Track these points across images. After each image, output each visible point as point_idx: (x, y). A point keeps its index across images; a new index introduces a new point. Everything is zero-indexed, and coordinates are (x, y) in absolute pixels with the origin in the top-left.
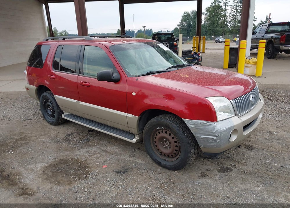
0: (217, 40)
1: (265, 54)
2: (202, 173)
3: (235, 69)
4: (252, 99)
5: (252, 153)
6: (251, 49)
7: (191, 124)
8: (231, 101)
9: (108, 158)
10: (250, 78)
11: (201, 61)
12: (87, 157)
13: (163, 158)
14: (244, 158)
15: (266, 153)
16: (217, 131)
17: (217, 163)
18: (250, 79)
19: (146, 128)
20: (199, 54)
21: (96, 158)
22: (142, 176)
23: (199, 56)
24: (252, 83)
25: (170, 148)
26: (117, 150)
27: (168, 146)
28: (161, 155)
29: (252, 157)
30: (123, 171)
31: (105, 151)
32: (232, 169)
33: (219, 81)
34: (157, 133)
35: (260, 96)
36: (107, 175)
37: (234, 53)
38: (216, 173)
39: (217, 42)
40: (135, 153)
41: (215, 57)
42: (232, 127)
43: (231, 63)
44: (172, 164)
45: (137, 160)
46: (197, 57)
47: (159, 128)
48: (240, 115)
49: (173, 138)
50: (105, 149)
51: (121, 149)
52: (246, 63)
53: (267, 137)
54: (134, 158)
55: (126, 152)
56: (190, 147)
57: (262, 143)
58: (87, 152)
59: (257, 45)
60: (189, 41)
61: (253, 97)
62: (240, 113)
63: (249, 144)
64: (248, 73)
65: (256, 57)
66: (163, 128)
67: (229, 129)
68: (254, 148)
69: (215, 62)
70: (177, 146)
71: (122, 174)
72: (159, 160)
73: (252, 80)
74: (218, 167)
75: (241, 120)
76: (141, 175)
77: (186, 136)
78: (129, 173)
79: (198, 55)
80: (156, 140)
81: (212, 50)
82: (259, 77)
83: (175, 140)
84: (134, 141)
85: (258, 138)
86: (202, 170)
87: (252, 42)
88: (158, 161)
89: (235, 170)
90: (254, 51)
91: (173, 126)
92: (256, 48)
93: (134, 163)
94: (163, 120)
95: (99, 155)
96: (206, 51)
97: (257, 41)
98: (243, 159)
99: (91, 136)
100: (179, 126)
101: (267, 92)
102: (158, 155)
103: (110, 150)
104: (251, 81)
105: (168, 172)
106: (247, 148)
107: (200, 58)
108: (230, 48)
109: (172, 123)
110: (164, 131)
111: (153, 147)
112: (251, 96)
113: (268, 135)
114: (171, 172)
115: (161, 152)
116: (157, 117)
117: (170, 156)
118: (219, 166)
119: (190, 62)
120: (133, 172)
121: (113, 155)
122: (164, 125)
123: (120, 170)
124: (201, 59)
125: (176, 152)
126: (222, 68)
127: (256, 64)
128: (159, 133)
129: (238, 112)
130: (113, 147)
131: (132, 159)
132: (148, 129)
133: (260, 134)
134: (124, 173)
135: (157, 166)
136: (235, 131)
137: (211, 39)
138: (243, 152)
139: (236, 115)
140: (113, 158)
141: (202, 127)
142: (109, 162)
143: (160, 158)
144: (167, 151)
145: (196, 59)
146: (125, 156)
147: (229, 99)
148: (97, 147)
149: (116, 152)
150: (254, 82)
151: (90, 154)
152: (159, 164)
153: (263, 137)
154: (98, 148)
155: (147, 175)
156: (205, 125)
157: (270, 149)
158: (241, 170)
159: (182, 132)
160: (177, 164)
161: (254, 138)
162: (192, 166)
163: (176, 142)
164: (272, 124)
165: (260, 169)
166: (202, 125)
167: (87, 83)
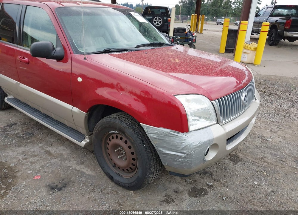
0: (219, 21)
1: (267, 40)
2: (166, 195)
3: (231, 55)
4: (244, 99)
5: (237, 167)
6: (253, 33)
7: (152, 132)
8: (213, 102)
9: (47, 163)
10: (246, 67)
11: (195, 43)
12: (20, 160)
13: (117, 172)
14: (226, 174)
15: (255, 168)
16: (186, 146)
17: (189, 180)
18: (245, 70)
19: (96, 130)
20: (194, 33)
21: (31, 163)
22: (83, 196)
23: (194, 36)
24: (247, 74)
25: (126, 159)
26: (64, 153)
27: (124, 157)
28: (114, 166)
29: (237, 174)
30: (60, 186)
31: (48, 153)
32: (208, 191)
33: (200, 71)
34: (111, 137)
35: (256, 94)
36: (35, 191)
37: (233, 35)
38: (186, 196)
39: (219, 23)
40: (85, 159)
41: (213, 39)
42: (209, 141)
43: (228, 47)
44: (126, 182)
45: (84, 170)
46: (191, 37)
47: (112, 132)
48: (224, 122)
49: (130, 147)
50: (49, 149)
51: (69, 151)
52: (244, 48)
53: (258, 144)
54: (82, 166)
55: (74, 156)
56: (150, 164)
57: (250, 153)
58: (23, 153)
59: (260, 29)
60: (189, 20)
61: (246, 96)
62: (224, 118)
63: (235, 154)
64: (245, 60)
65: (257, 42)
66: (117, 132)
67: (205, 144)
68: (240, 160)
69: (211, 44)
70: (134, 159)
71: (57, 191)
72: (112, 174)
73: (248, 70)
74: (189, 187)
75: (224, 129)
76: (82, 194)
77: (145, 147)
78: (67, 191)
79: (192, 35)
80: (109, 147)
81: (211, 32)
82: (258, 65)
83: (132, 150)
84: (83, 143)
85: (248, 145)
86: (168, 190)
87: (254, 26)
88: (110, 175)
89: (211, 194)
90: (256, 36)
91: (129, 131)
92: (258, 32)
93: (80, 174)
94: (117, 121)
95: (36, 158)
96: (203, 32)
97: (260, 25)
98: (225, 176)
99: (38, 129)
100: (137, 133)
101: (265, 85)
102: (111, 166)
103: (55, 152)
104: (246, 73)
105: (121, 192)
106: (232, 160)
107: (194, 38)
108: (229, 30)
109: (128, 127)
110: (119, 136)
111: (105, 154)
112: (244, 95)
113: (260, 142)
114: (125, 191)
115: (114, 164)
116: (110, 116)
117: (125, 170)
118: (191, 186)
119: (182, 43)
120: (73, 189)
121: (56, 160)
122: (118, 129)
123: (56, 184)
124: (196, 39)
125: (133, 167)
126: (218, 52)
127: (256, 50)
128: (113, 138)
129: (221, 118)
130: (59, 148)
131: (78, 168)
132: (98, 131)
133: (250, 140)
134: (60, 189)
135: (108, 180)
136: (215, 146)
137: (213, 20)
138: (226, 165)
139: (218, 122)
140: (54, 164)
141: (166, 139)
142: (46, 170)
143: (113, 171)
144: (122, 163)
145: (190, 39)
146: (72, 162)
147: (210, 100)
148: (40, 145)
149: (61, 155)
150: (250, 73)
151: (26, 156)
152: (111, 178)
153: (253, 143)
154: (40, 147)
155: (90, 196)
156: (171, 136)
157: (260, 162)
158: (219, 195)
159: (140, 141)
160: (132, 183)
161: (243, 145)
162: (155, 184)
163: (133, 153)
164: (266, 126)
165: (243, 194)
166: (167, 135)
167: (25, 59)
